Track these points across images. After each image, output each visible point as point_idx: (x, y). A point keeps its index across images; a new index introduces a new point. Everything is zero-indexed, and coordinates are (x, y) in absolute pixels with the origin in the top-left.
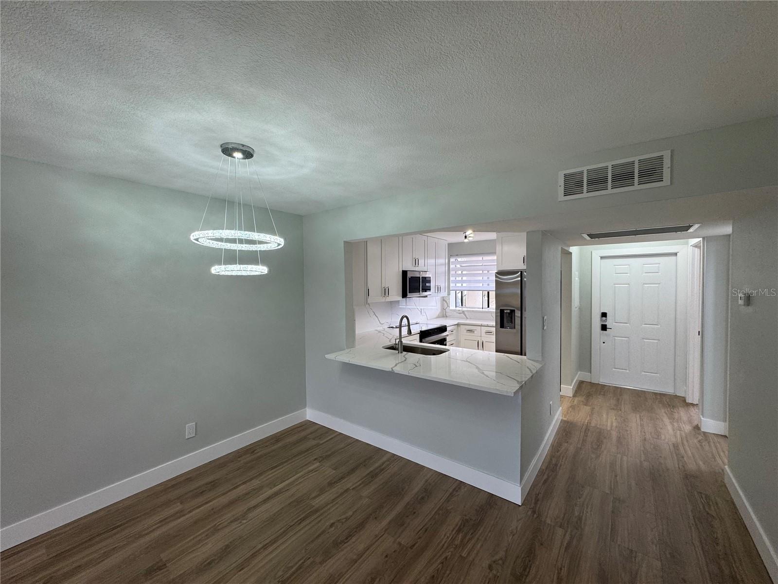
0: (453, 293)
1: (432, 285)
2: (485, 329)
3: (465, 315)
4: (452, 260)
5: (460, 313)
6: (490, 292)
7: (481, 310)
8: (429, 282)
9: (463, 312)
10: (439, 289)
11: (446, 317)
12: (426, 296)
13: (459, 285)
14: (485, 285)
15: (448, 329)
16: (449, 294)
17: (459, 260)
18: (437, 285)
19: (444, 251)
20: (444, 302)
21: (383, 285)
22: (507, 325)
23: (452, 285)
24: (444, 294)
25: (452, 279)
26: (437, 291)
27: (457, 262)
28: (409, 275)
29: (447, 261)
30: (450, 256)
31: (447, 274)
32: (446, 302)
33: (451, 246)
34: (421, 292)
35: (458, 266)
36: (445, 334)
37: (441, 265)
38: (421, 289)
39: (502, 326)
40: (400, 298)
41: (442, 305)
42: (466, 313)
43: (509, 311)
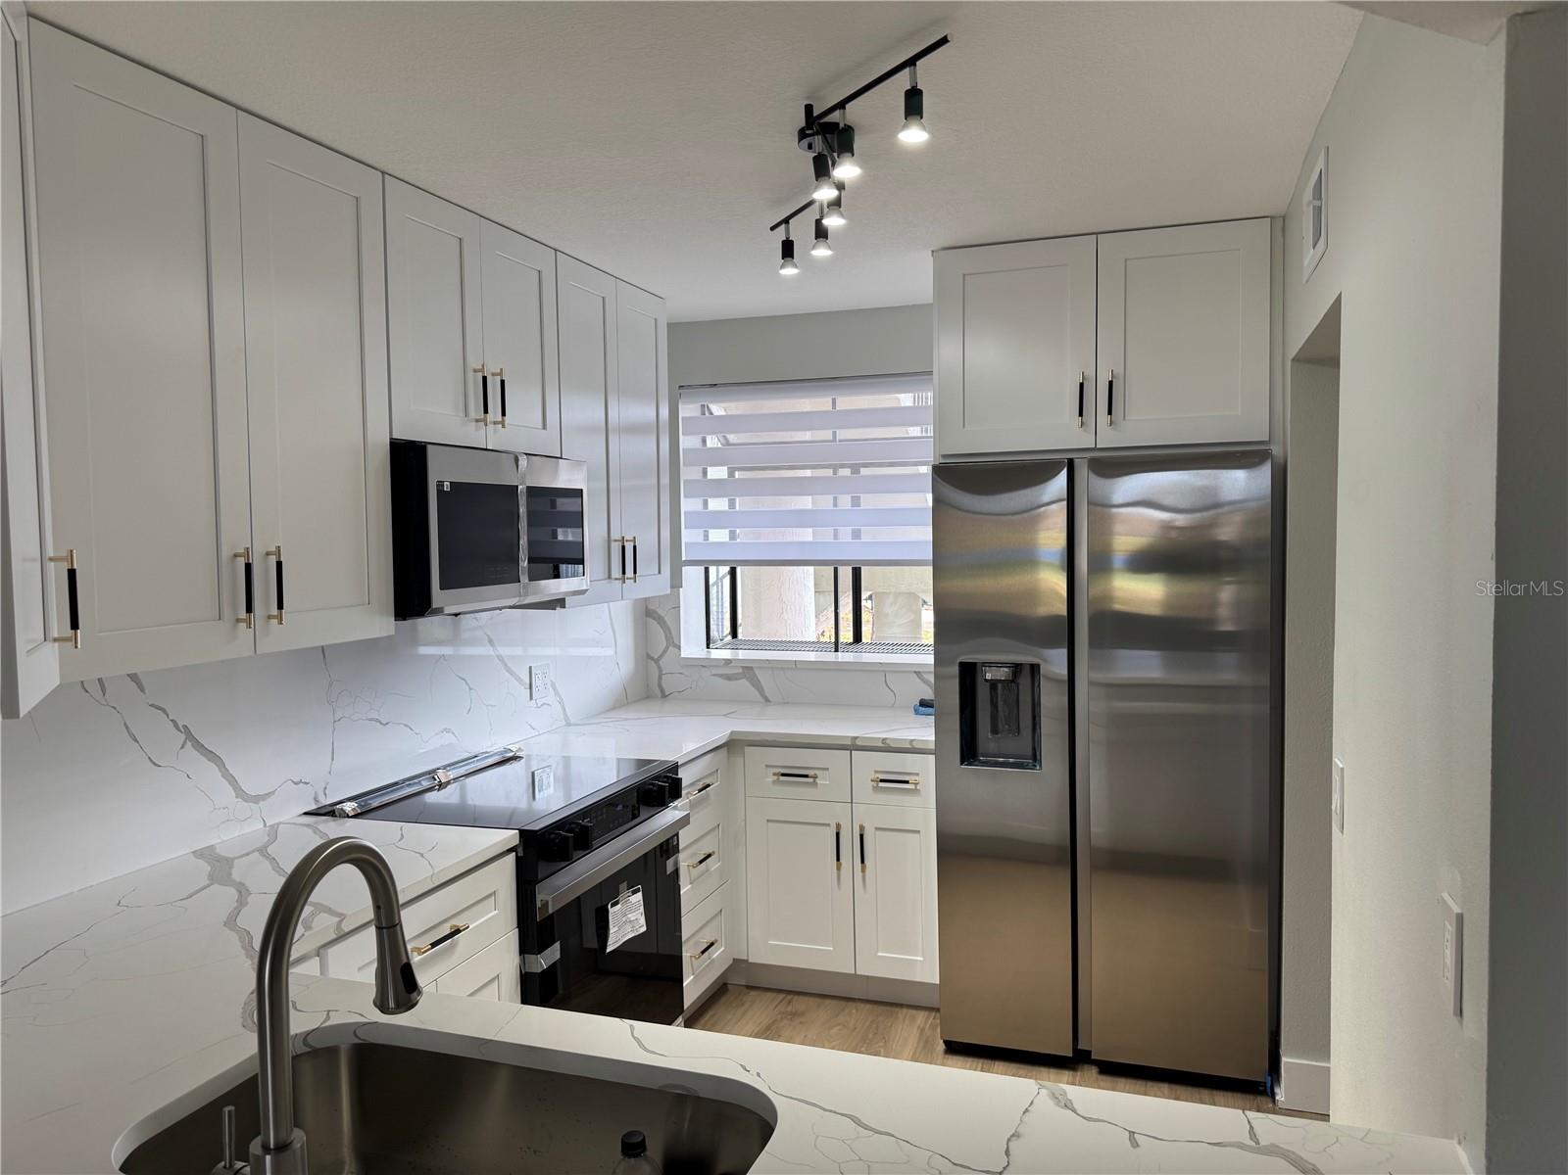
0: (692, 576)
1: (593, 533)
2: (869, 765)
3: (757, 685)
4: (688, 410)
5: (729, 678)
6: (865, 571)
7: (831, 657)
8: (577, 520)
9: (748, 670)
10: (627, 560)
11: (664, 696)
12: (559, 603)
13: (719, 535)
14: (846, 535)
15: (686, 776)
16: (676, 582)
17: (718, 409)
18: (615, 535)
19: (648, 356)
20: (653, 623)
21: (235, 539)
22: (992, 747)
23: (687, 536)
24: (651, 583)
25: (687, 505)
26: (616, 572)
27: (708, 423)
28: (441, 472)
29: (665, 412)
30: (681, 389)
31: (665, 480)
32: (660, 620)
33: (683, 334)
34: (524, 579)
35: (713, 442)
36: (670, 815)
37: (635, 429)
38: (524, 564)
39: (969, 753)
40: (382, 624)
41: (642, 637)
42: (760, 674)
43: (1002, 674)
